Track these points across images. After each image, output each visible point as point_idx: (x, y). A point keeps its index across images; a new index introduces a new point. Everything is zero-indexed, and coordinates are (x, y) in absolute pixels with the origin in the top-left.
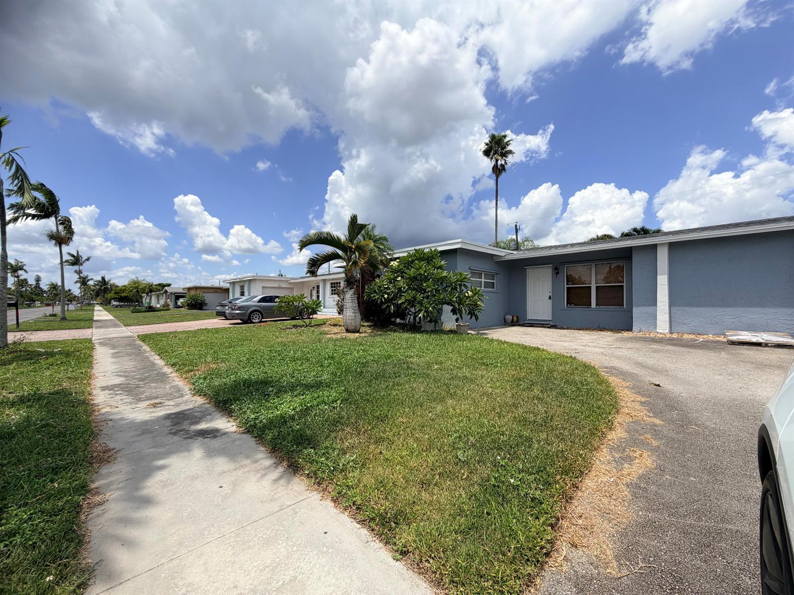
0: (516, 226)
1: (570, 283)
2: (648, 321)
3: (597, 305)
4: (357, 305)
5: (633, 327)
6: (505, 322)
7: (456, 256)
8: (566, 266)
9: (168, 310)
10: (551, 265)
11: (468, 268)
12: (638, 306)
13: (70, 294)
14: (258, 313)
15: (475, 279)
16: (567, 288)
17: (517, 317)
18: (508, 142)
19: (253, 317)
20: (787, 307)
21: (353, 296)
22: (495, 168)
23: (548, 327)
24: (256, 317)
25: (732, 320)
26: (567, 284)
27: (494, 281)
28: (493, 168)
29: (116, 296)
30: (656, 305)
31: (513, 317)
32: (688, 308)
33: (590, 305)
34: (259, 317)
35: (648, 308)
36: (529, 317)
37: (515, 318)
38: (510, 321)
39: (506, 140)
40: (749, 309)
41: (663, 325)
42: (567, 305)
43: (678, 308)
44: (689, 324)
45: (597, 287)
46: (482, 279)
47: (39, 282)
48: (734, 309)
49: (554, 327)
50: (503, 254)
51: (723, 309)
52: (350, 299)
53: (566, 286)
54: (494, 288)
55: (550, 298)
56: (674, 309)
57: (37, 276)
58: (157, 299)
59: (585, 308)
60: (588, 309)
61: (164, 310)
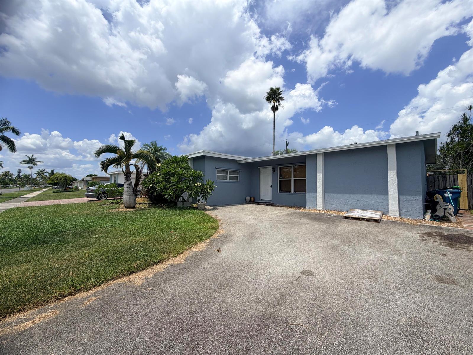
0: (286, 142)
1: (281, 178)
2: (314, 202)
3: (294, 191)
4: (132, 191)
5: (307, 206)
6: (246, 201)
7: (204, 161)
8: (279, 167)
9: (77, 191)
10: (271, 166)
11: (215, 167)
12: (309, 192)
13: (36, 181)
14: (104, 194)
15: (222, 175)
16: (280, 180)
17: (254, 198)
18: (281, 92)
19: (101, 196)
20: (383, 195)
21: (129, 185)
22: (273, 108)
23: (266, 205)
24: (103, 197)
25: (356, 202)
26: (280, 178)
27: (239, 176)
28: (272, 108)
29: (51, 182)
30: (316, 192)
31: (251, 198)
32: (334, 194)
33: (291, 191)
34: (105, 197)
35: (314, 194)
36: (261, 199)
37: (252, 199)
38: (249, 201)
39: (280, 91)
40: (364, 195)
41: (320, 206)
42: (279, 191)
43: (329, 194)
44: (334, 205)
45: (294, 180)
46: (227, 174)
47: (20, 173)
48: (356, 195)
49: (272, 205)
50: (241, 159)
51: (351, 195)
52: (127, 187)
53: (279, 179)
54: (238, 180)
55: (271, 186)
56: (327, 195)
57: (19, 169)
58: (80, 184)
59: (289, 193)
60: (289, 194)
61: (76, 191)
